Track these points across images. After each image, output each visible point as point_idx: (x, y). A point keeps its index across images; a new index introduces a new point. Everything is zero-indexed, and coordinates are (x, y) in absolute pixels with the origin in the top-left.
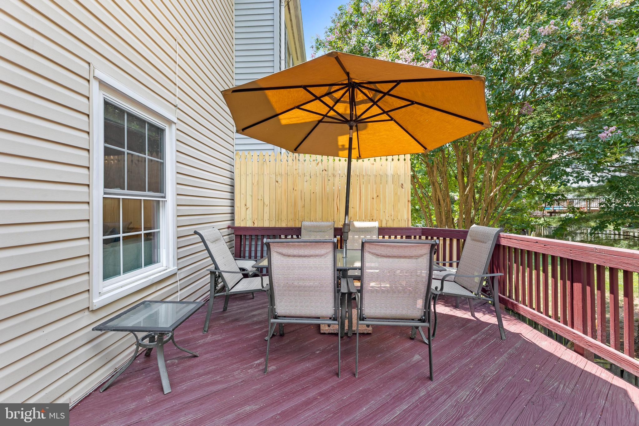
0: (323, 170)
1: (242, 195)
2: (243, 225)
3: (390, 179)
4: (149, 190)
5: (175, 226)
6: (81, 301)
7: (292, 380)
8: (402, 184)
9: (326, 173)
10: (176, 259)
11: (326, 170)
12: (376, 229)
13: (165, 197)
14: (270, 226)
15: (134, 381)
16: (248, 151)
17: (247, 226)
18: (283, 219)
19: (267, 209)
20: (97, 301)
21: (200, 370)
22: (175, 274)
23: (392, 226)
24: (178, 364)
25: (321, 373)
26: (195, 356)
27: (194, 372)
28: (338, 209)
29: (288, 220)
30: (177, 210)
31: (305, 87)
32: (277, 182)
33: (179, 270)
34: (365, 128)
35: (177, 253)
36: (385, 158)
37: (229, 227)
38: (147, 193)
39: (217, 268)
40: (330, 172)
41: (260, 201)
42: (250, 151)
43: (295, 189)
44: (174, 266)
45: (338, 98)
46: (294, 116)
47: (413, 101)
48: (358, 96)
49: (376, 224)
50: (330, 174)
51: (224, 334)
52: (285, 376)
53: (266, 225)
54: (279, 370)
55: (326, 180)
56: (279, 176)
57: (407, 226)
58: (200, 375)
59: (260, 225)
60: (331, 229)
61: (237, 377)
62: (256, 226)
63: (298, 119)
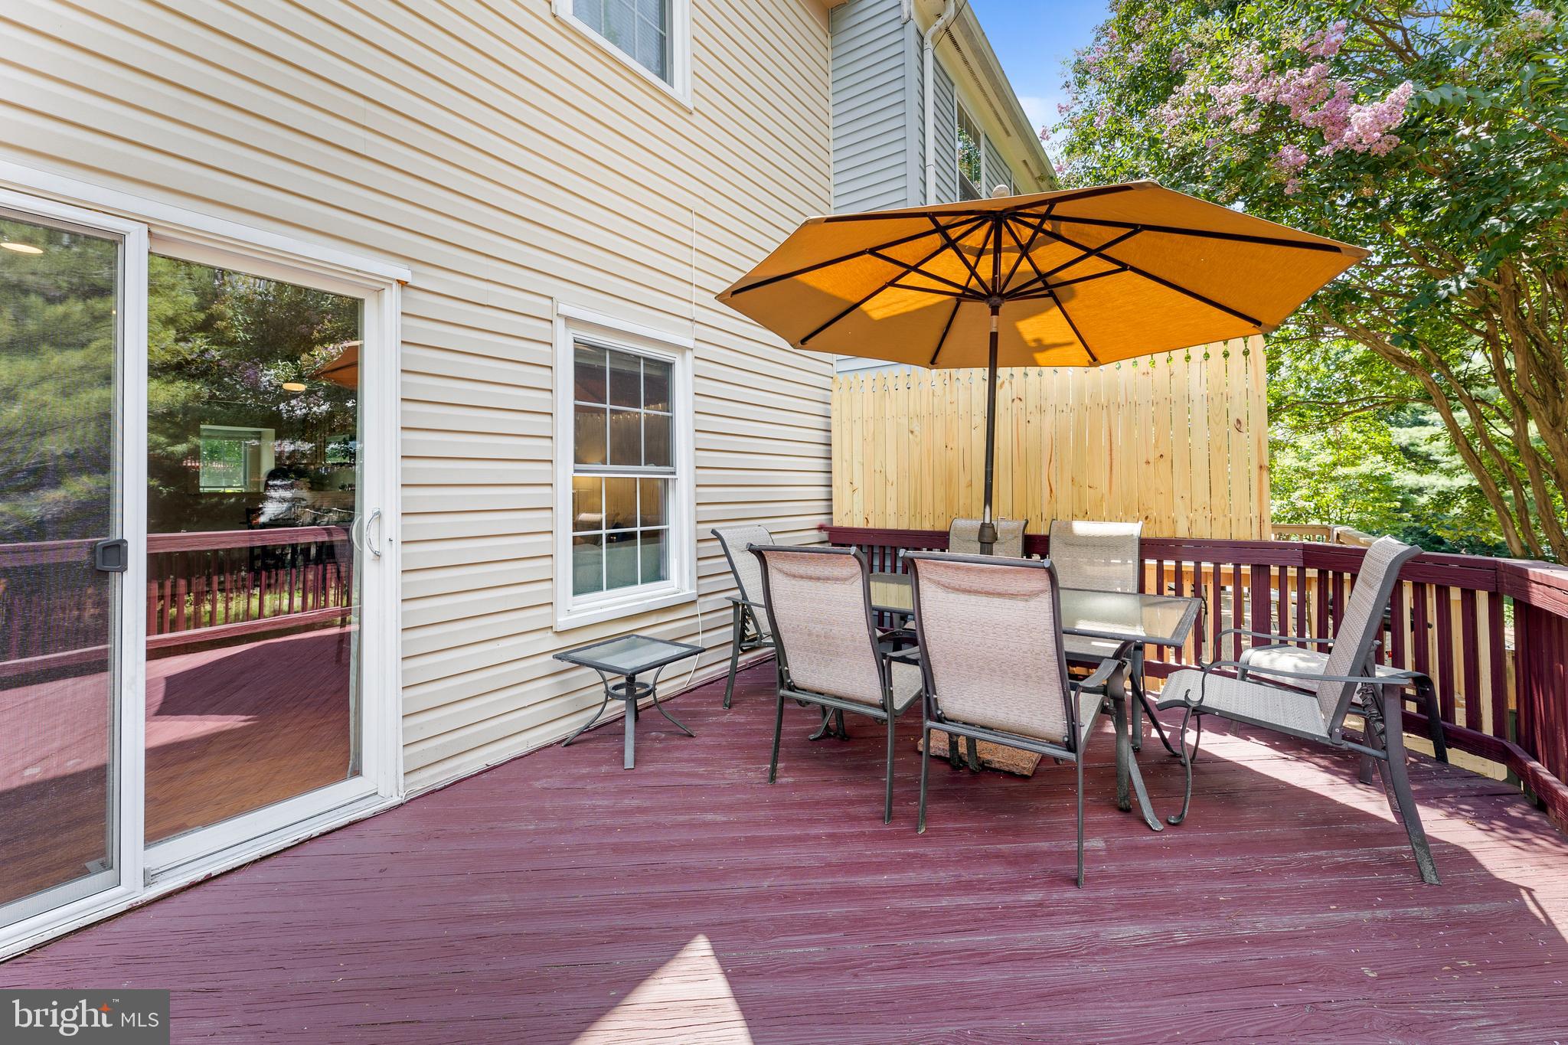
0: (1013, 400)
1: (845, 464)
2: (846, 525)
3: (1199, 411)
4: (646, 464)
5: (693, 522)
6: (539, 617)
7: (801, 805)
8: (1239, 421)
9: (1022, 405)
10: (696, 578)
11: (1020, 399)
12: (1132, 541)
13: (674, 473)
14: (900, 528)
15: (601, 745)
16: (854, 373)
17: (855, 526)
18: (925, 512)
19: (892, 492)
20: (563, 621)
21: (685, 755)
22: (694, 602)
23: (1207, 536)
24: (663, 740)
25: (862, 810)
26: (692, 736)
27: (677, 754)
28: (1051, 490)
29: (936, 516)
30: (697, 494)
31: (873, 251)
32: (912, 432)
33: (700, 596)
34: (1072, 295)
35: (697, 567)
36: (1182, 353)
37: (821, 528)
38: (643, 468)
39: (745, 597)
40: (1031, 403)
41: (878, 475)
42: (858, 372)
43: (949, 448)
44: (690, 588)
45: (981, 246)
46: (893, 300)
47: (1137, 225)
48: (1022, 233)
49: (1133, 529)
50: (1031, 407)
51: (754, 716)
52: (796, 796)
53: (892, 525)
54: (795, 786)
55: (1022, 422)
56: (915, 419)
57: (1256, 538)
58: (680, 760)
59: (880, 525)
60: (1016, 537)
61: (726, 776)
62: (871, 526)
63: (905, 304)
